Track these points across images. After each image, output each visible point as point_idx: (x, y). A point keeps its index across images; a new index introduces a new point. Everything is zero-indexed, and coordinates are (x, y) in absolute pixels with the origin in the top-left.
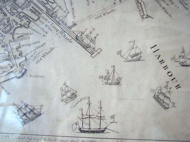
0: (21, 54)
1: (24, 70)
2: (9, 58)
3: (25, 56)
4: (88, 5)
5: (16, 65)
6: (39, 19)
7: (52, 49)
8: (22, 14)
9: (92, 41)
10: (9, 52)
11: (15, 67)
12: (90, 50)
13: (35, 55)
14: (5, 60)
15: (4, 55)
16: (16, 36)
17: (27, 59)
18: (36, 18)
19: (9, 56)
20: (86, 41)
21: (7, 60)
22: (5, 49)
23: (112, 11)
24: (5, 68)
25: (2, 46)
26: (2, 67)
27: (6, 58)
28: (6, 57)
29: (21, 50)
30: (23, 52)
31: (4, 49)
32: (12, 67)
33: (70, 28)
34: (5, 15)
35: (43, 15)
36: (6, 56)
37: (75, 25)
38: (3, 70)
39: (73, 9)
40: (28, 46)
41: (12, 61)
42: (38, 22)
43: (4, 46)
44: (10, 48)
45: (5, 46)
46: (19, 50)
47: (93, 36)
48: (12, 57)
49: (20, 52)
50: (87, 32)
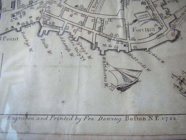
0: (168, 13)
1: (176, 32)
2: (154, 17)
3: (174, 14)
5: (165, 26)
10: (152, 10)
11: (164, 28)
14: (149, 19)
15: (147, 13)
17: (178, 17)
19: (153, 14)
22: (147, 7)
24: (151, 30)
25: (142, 3)
26: (147, 29)
27: (151, 18)
29: (167, 7)
30: (170, 9)
31: (145, 6)
32: (160, 29)
36: (150, 15)
38: (150, 32)
40: (176, 2)
41: (159, 20)
43: (144, 3)
44: (153, 5)
45: (146, 3)
46: (164, 7)
48: (158, 15)
49: (167, 10)
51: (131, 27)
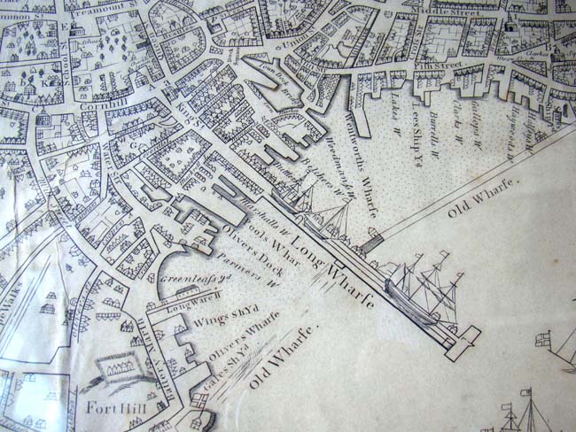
0: (191, 356)
1: (206, 417)
2: (151, 370)
3: (209, 361)
4: (418, 165)
5: (177, 397)
6: (246, 220)
7: (304, 334)
8: (186, 206)
9: (442, 297)
10: (149, 349)
11: (175, 405)
12: (439, 332)
13: (243, 360)
14: (135, 378)
15: (131, 358)
16: (170, 289)
17: (217, 371)
18: (235, 216)
19: (150, 362)
20: (425, 301)
21: (143, 378)
22: (135, 339)
23: (506, 184)
24: (137, 410)
25: (122, 326)
26: (125, 406)
27: (140, 373)
28: (138, 369)
29: (193, 341)
30: (199, 348)
31: (129, 336)
32: (162, 406)
33: (363, 251)
34: (127, 209)
35: (263, 206)
36: (139, 365)
37: (377, 239)
38: (133, 417)
39: (366, 181)
40: (218, 324)
41: (162, 381)
42: (244, 233)
43: (127, 327)
44: (151, 334)
45: (132, 328)
46: (184, 338)
47: (444, 279)
48: (161, 366)
49: (189, 347)
50: (425, 266)
51: (83, 400)
